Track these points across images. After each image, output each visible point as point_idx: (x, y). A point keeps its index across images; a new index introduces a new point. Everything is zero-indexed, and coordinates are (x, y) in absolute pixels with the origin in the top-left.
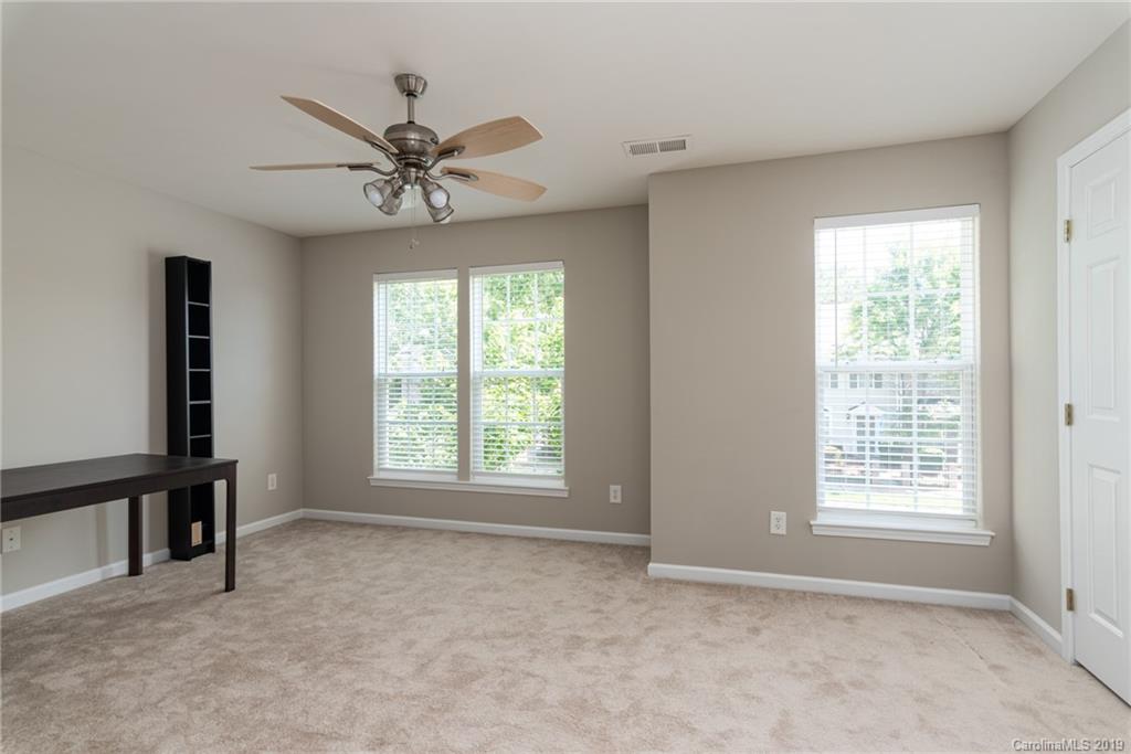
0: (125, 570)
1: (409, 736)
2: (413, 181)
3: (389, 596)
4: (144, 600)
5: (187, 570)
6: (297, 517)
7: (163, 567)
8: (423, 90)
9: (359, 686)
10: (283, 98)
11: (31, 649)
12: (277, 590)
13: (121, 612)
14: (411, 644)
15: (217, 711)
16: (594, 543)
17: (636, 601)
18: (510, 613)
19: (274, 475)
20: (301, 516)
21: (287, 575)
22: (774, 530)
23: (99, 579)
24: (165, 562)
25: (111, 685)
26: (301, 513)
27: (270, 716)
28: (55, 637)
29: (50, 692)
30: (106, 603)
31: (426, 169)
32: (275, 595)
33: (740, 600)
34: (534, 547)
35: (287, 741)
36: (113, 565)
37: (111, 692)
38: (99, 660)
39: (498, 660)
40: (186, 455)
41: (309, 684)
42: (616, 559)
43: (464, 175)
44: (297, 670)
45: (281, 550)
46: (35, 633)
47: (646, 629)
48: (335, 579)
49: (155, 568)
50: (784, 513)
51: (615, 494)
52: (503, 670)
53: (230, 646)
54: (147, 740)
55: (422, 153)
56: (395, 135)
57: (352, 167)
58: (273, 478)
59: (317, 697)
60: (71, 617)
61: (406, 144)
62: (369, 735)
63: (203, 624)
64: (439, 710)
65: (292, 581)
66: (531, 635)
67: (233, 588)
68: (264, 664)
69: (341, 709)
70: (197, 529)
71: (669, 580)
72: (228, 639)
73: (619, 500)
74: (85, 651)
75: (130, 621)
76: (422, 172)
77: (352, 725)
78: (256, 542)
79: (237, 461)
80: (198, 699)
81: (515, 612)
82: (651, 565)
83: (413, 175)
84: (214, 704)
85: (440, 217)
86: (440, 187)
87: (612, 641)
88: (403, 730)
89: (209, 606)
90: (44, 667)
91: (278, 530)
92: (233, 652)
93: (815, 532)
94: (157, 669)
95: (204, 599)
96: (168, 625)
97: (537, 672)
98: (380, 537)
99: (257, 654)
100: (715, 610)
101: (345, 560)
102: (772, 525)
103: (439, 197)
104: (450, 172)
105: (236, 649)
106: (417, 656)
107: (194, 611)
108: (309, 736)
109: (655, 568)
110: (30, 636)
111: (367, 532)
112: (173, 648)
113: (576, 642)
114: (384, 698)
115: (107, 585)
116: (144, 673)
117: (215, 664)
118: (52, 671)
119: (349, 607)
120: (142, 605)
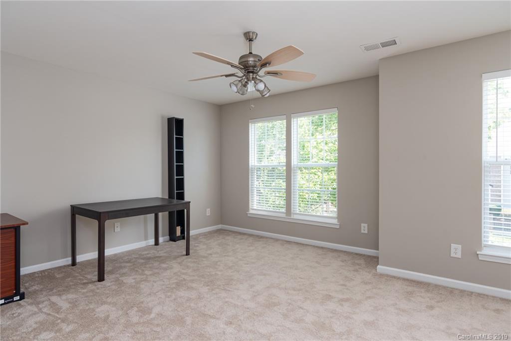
0: (153, 243)
1: (242, 323)
2: (251, 79)
3: (248, 265)
4: (158, 255)
5: (174, 246)
6: (218, 228)
7: (167, 243)
8: (256, 37)
9: (227, 300)
10: (194, 53)
11: (121, 267)
12: (204, 257)
13: (149, 258)
14: (252, 286)
15: (175, 299)
16: (352, 253)
17: (366, 283)
18: (300, 280)
19: (209, 209)
20: (220, 228)
21: (209, 252)
22: (453, 255)
23: (145, 245)
24: (168, 241)
25: (143, 284)
26: (220, 226)
27: (192, 305)
28: (128, 264)
29: (125, 283)
30: (146, 254)
31: (257, 73)
32: (203, 259)
33: (428, 291)
34: (320, 251)
35: (196, 315)
36: (149, 241)
37: (142, 286)
38: (140, 275)
39: (288, 299)
40: (174, 198)
41: (208, 295)
42: (362, 262)
43: (275, 73)
44: (204, 290)
45: (210, 241)
46: (123, 262)
47: (367, 297)
48: (228, 256)
49: (164, 243)
50: (460, 246)
51: (364, 228)
52: (290, 304)
53: (183, 276)
54: (150, 305)
55: (254, 66)
56: (243, 60)
57: (226, 76)
58: (208, 210)
59: (211, 301)
60: (135, 258)
61: (248, 63)
62: (227, 319)
63: (176, 267)
64: (257, 315)
65: (211, 254)
66: (307, 291)
67: (189, 255)
68: (194, 285)
69: (218, 307)
70: (178, 229)
71: (387, 276)
72: (184, 274)
73: (366, 232)
74: (137, 271)
75: (153, 262)
76: (255, 75)
77: (221, 314)
78: (201, 237)
79: (190, 202)
80: (169, 294)
81: (302, 280)
82: (378, 266)
83: (251, 76)
84: (174, 296)
85: (264, 94)
86: (261, 81)
87: (347, 300)
88: (241, 320)
89: (179, 260)
90: (124, 274)
91: (210, 233)
92: (184, 279)
93: (480, 259)
94: (158, 281)
95: (178, 257)
96: (164, 266)
97: (305, 308)
98: (251, 240)
99: (192, 281)
100: (411, 293)
101: (233, 248)
102: (452, 253)
103: (261, 86)
104: (269, 73)
105: (185, 278)
106: (254, 292)
107: (174, 261)
108: (205, 315)
109: (381, 268)
110: (121, 263)
111: (246, 237)
112: (164, 274)
113: (329, 297)
114: (235, 306)
115: (148, 248)
116: (153, 281)
117: (177, 282)
118: (126, 276)
119: (230, 268)
120: (157, 257)
